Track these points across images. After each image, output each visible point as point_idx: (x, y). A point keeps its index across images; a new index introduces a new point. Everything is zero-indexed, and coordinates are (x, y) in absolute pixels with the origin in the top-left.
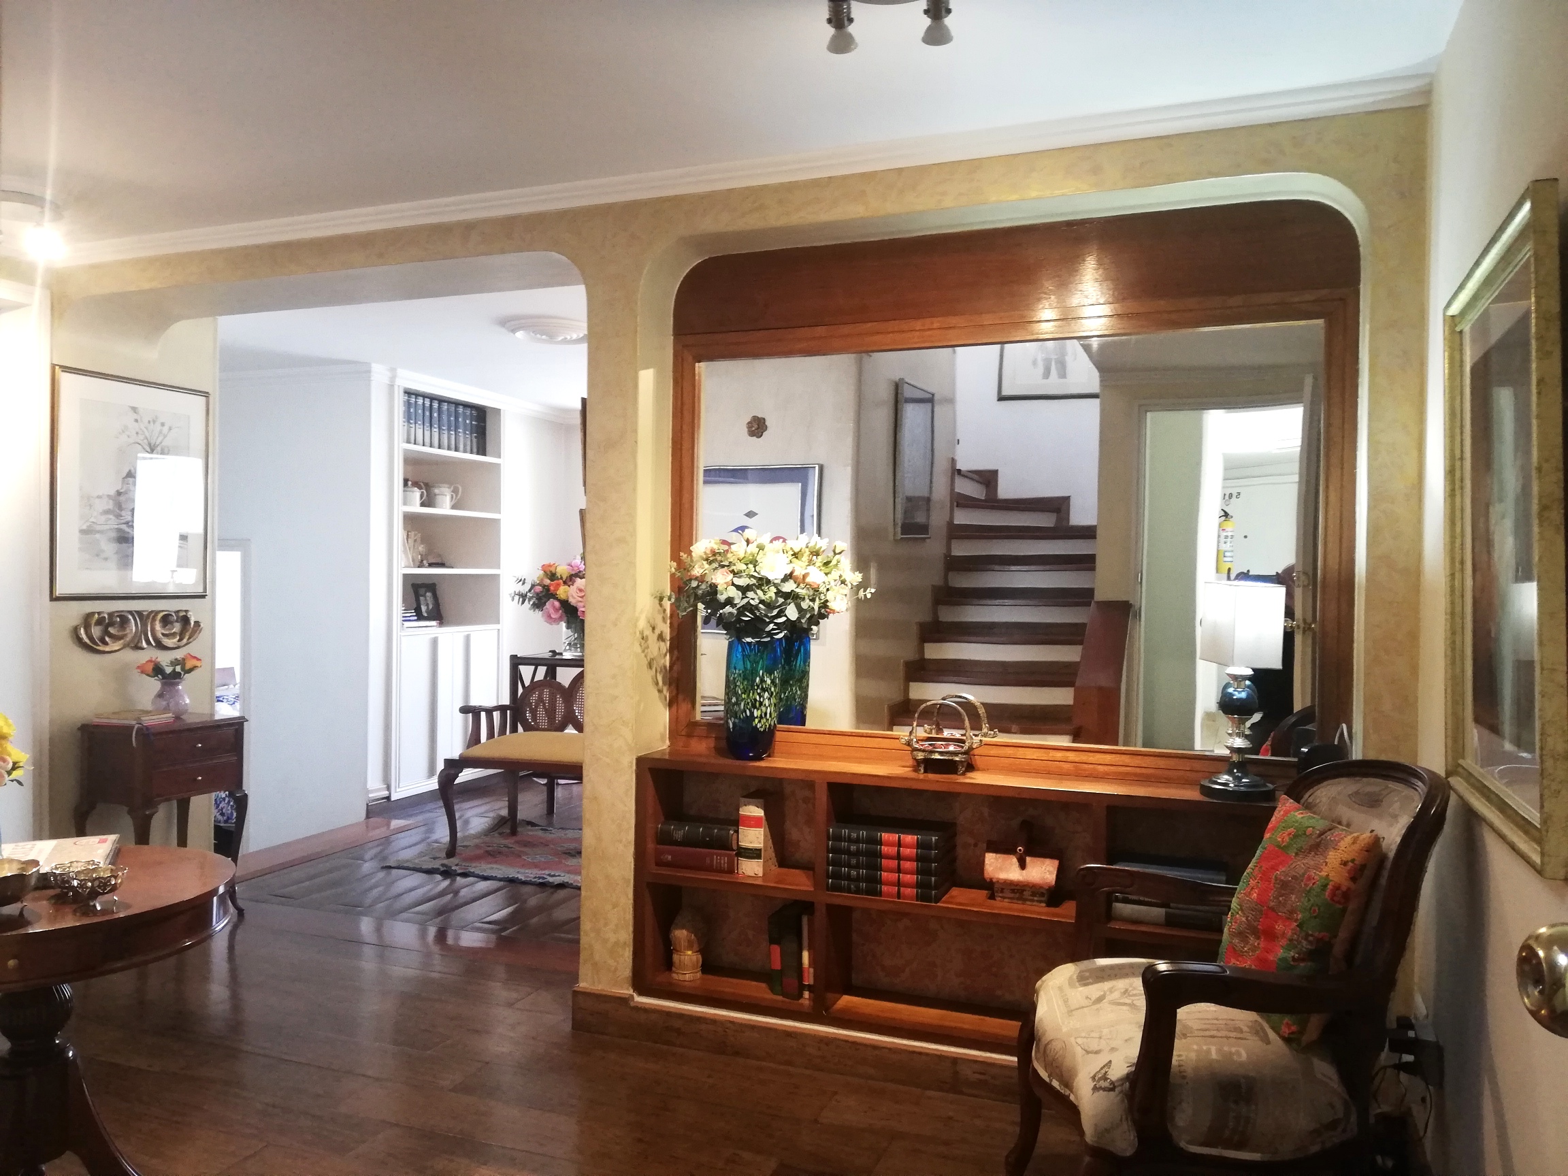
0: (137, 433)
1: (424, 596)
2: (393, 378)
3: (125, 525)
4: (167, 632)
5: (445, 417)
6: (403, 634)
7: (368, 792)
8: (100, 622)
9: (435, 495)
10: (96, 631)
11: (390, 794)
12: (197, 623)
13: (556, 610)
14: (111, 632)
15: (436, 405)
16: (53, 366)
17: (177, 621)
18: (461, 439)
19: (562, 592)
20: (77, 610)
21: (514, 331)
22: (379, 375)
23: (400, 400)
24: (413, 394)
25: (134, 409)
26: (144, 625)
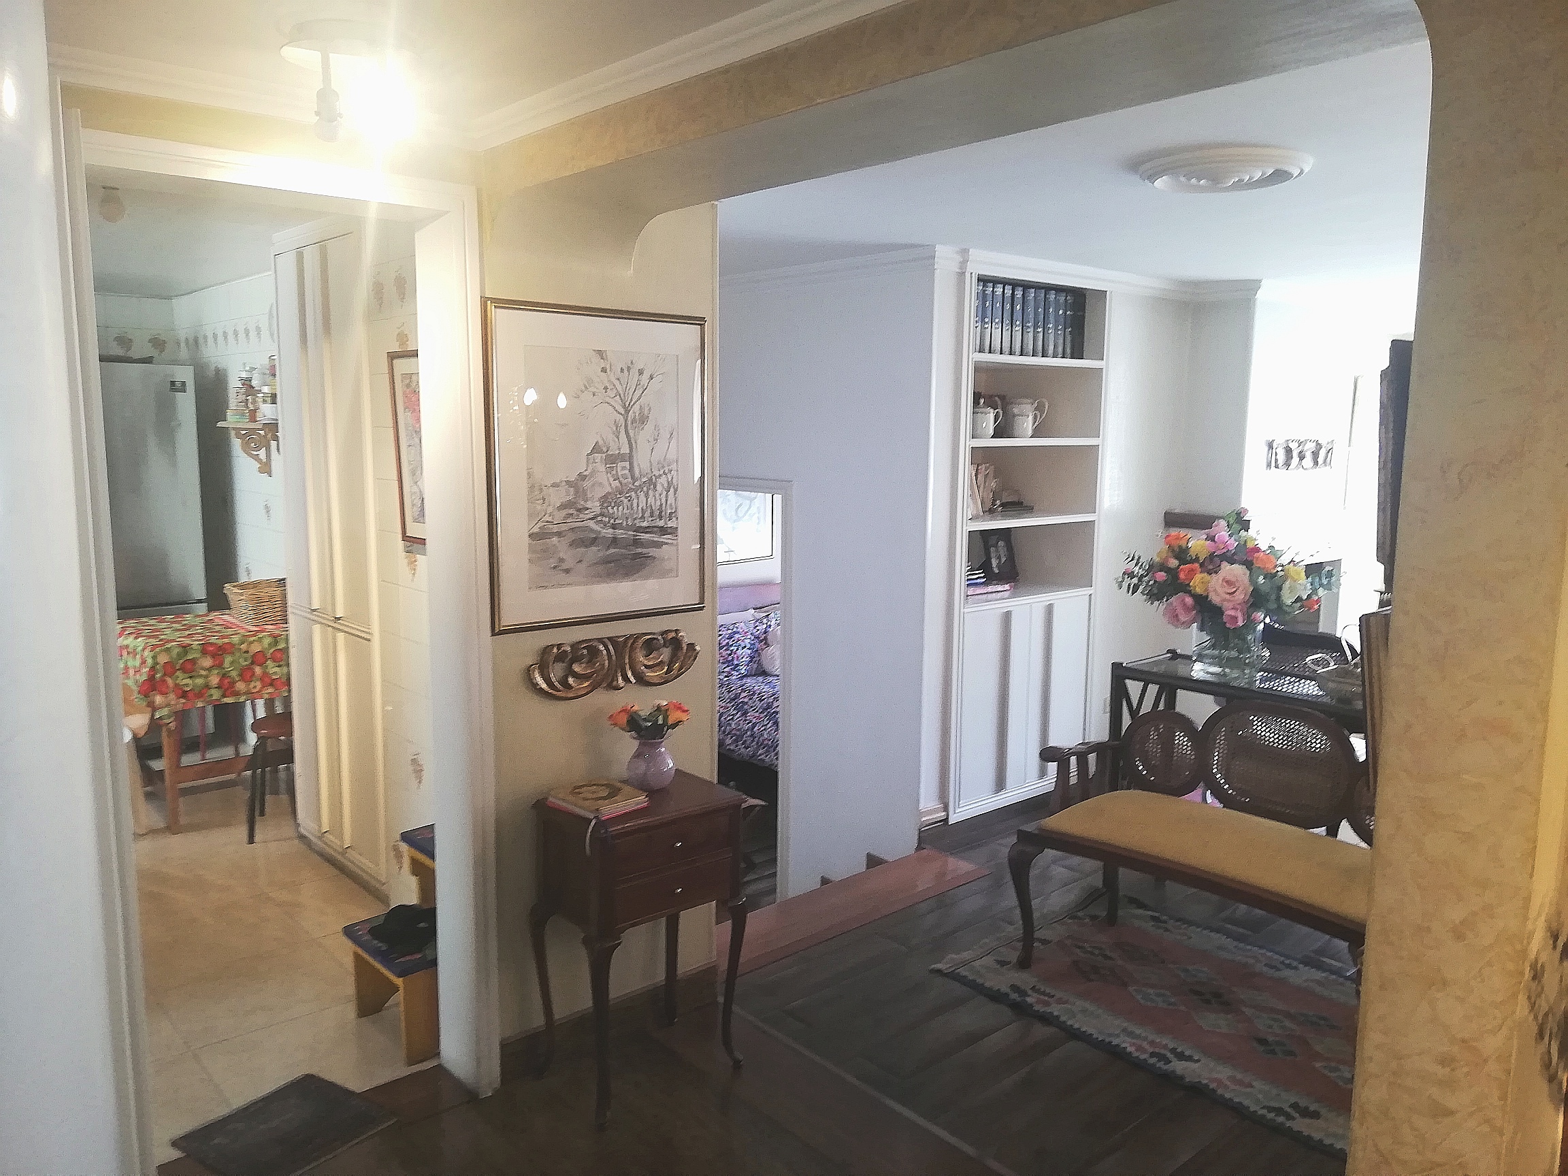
0: (606, 388)
1: (996, 546)
2: (964, 263)
3: (592, 522)
4: (651, 663)
5: (1030, 310)
6: (966, 610)
7: (921, 814)
8: (560, 657)
9: (1014, 416)
10: (557, 671)
11: (948, 815)
12: (691, 646)
13: (1187, 609)
14: (576, 670)
15: (1019, 293)
16: (484, 301)
17: (665, 646)
18: (1052, 337)
19: (1199, 582)
20: (530, 645)
21: (1152, 178)
22: (946, 259)
23: (972, 289)
24: (990, 281)
25: (601, 353)
26: (620, 655)
